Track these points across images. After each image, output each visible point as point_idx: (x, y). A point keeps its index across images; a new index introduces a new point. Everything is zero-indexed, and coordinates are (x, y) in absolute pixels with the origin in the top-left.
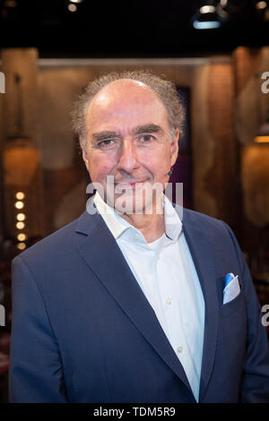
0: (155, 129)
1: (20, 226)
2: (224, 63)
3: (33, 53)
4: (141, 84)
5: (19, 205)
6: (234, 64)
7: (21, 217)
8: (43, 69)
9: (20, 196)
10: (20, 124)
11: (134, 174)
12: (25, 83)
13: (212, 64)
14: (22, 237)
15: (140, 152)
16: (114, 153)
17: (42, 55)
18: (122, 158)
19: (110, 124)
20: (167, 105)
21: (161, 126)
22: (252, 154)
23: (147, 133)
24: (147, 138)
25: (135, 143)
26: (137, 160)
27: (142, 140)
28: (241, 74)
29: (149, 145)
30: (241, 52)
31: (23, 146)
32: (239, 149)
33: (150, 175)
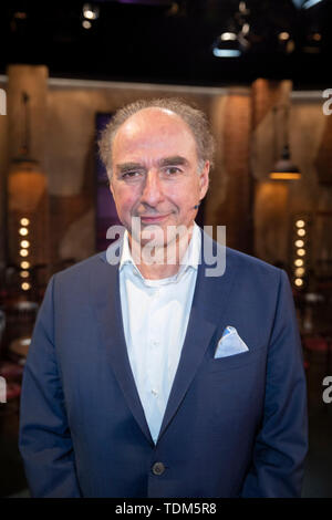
0: (181, 161)
1: (24, 253)
2: (242, 95)
3: (43, 70)
4: (169, 112)
5: (24, 232)
6: (253, 96)
7: (25, 244)
8: (53, 88)
9: (25, 222)
10: (26, 147)
11: (158, 208)
12: (33, 103)
13: (230, 94)
14: (25, 265)
15: (165, 185)
16: (138, 186)
17: (53, 74)
18: (146, 190)
19: (135, 155)
20: (196, 136)
21: (188, 158)
22: (265, 191)
23: (173, 165)
24: (173, 171)
25: (160, 175)
26: (162, 193)
27: (168, 172)
28: (260, 107)
29: (174, 178)
30: (260, 84)
31: (29, 170)
32: (253, 185)
33: (175, 209)
